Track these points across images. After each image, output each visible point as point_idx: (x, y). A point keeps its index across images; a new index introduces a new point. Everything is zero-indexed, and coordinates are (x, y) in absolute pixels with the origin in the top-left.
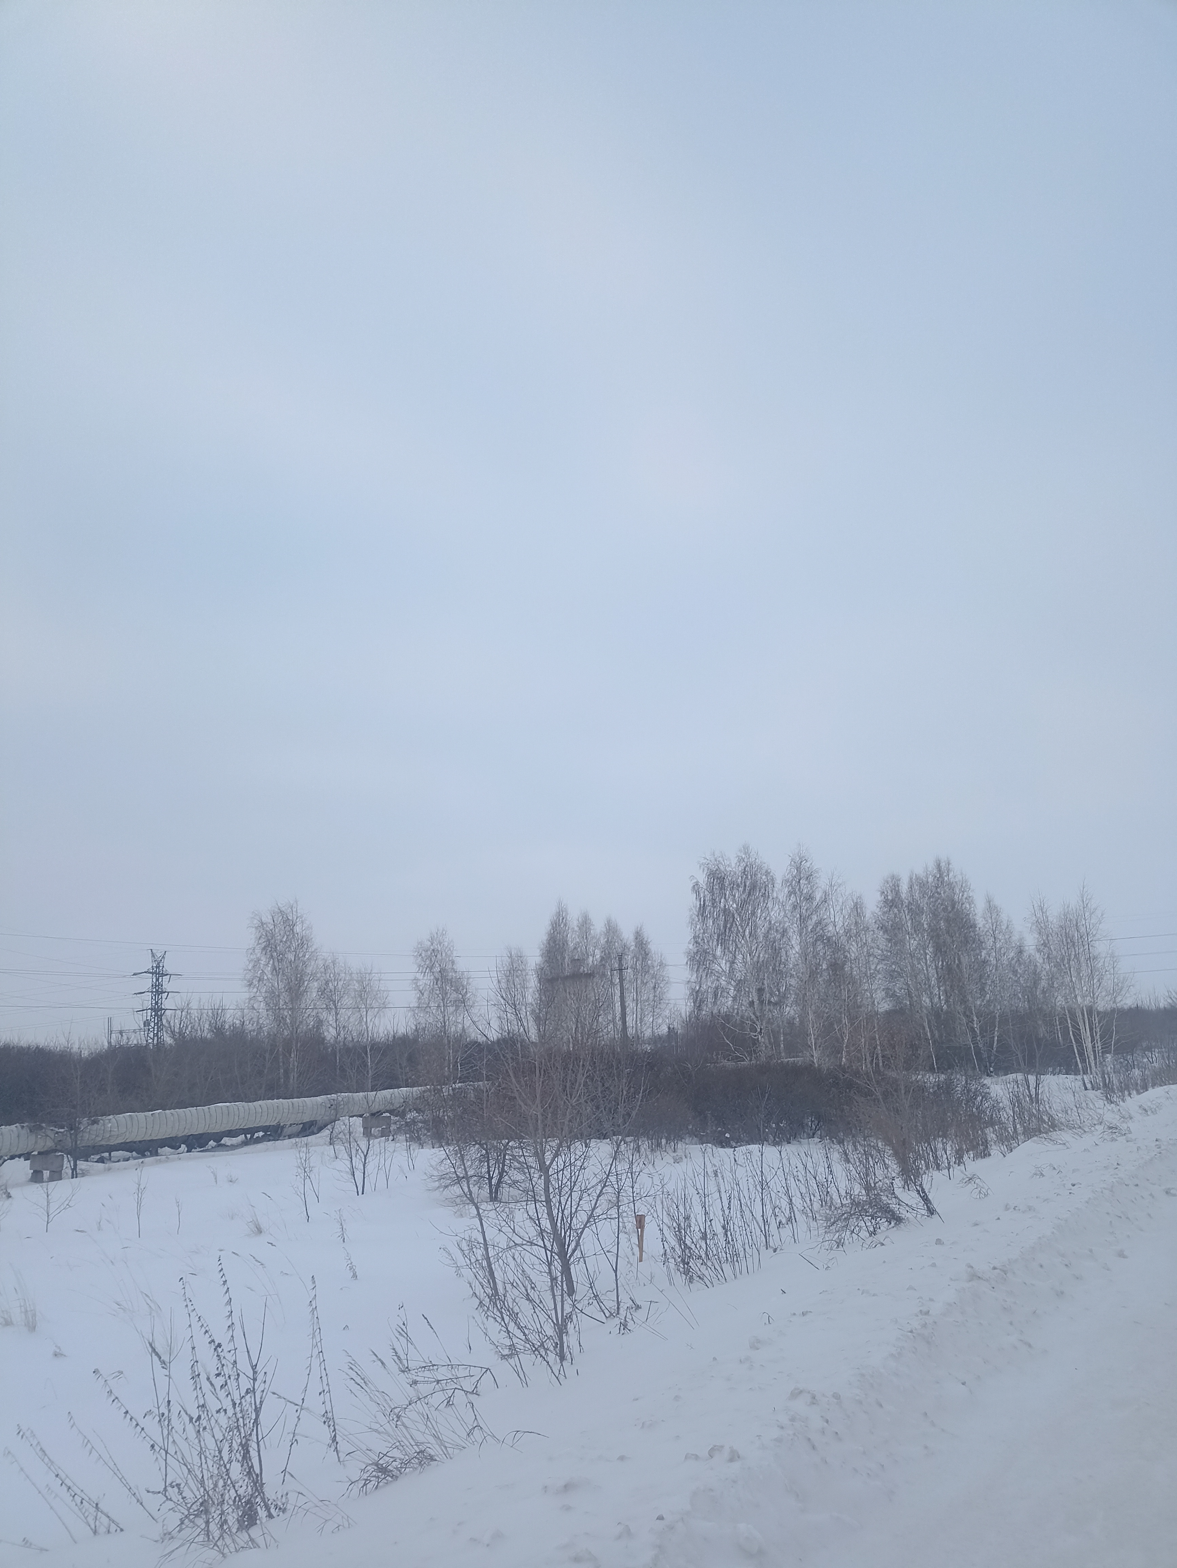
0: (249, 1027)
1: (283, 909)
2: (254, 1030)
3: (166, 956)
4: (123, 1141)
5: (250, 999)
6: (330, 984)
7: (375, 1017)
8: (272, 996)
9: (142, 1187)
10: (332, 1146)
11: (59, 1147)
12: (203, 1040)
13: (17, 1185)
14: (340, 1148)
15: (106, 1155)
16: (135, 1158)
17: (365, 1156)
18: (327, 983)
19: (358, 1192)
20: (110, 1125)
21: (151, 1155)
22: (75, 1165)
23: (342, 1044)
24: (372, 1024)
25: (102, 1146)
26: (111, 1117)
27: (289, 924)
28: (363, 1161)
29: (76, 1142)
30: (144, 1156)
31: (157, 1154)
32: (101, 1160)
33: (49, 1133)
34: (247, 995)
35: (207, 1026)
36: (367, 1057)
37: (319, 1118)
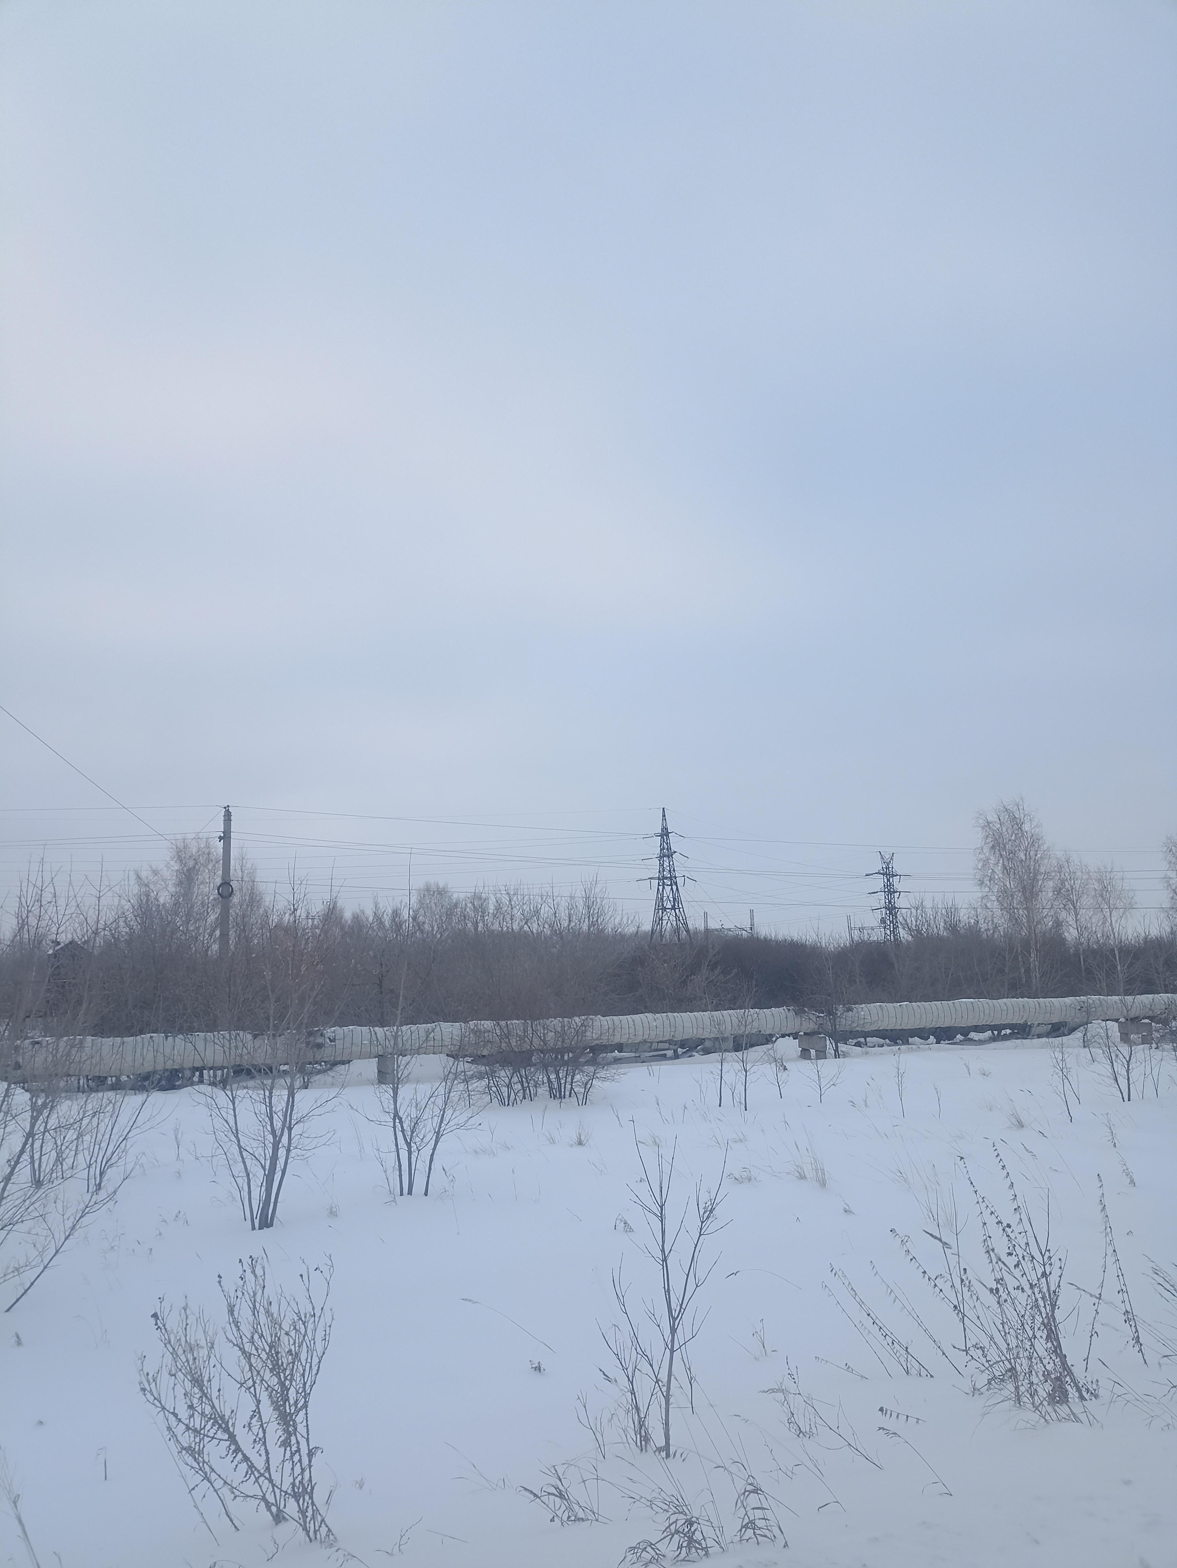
0: (983, 926)
1: (1009, 807)
2: (988, 930)
3: (894, 858)
4: (876, 1028)
5: (983, 898)
6: (1067, 884)
7: (1121, 917)
8: (1005, 894)
9: (901, 1071)
10: (1087, 1049)
11: (821, 1030)
12: (940, 938)
13: (789, 1060)
14: (1098, 1052)
15: (862, 1040)
16: (889, 1045)
17: (1128, 1062)
18: (1063, 882)
19: (1123, 1098)
20: (863, 1013)
21: (903, 1044)
22: (837, 1047)
23: (1085, 944)
24: (1117, 925)
25: (857, 1031)
26: (863, 1005)
27: (1017, 823)
28: (1126, 1067)
29: (835, 1026)
30: (896, 1044)
31: (908, 1043)
32: (858, 1044)
33: (811, 1016)
34: (980, 895)
35: (942, 924)
36: (1116, 960)
37: (1068, 1020)
